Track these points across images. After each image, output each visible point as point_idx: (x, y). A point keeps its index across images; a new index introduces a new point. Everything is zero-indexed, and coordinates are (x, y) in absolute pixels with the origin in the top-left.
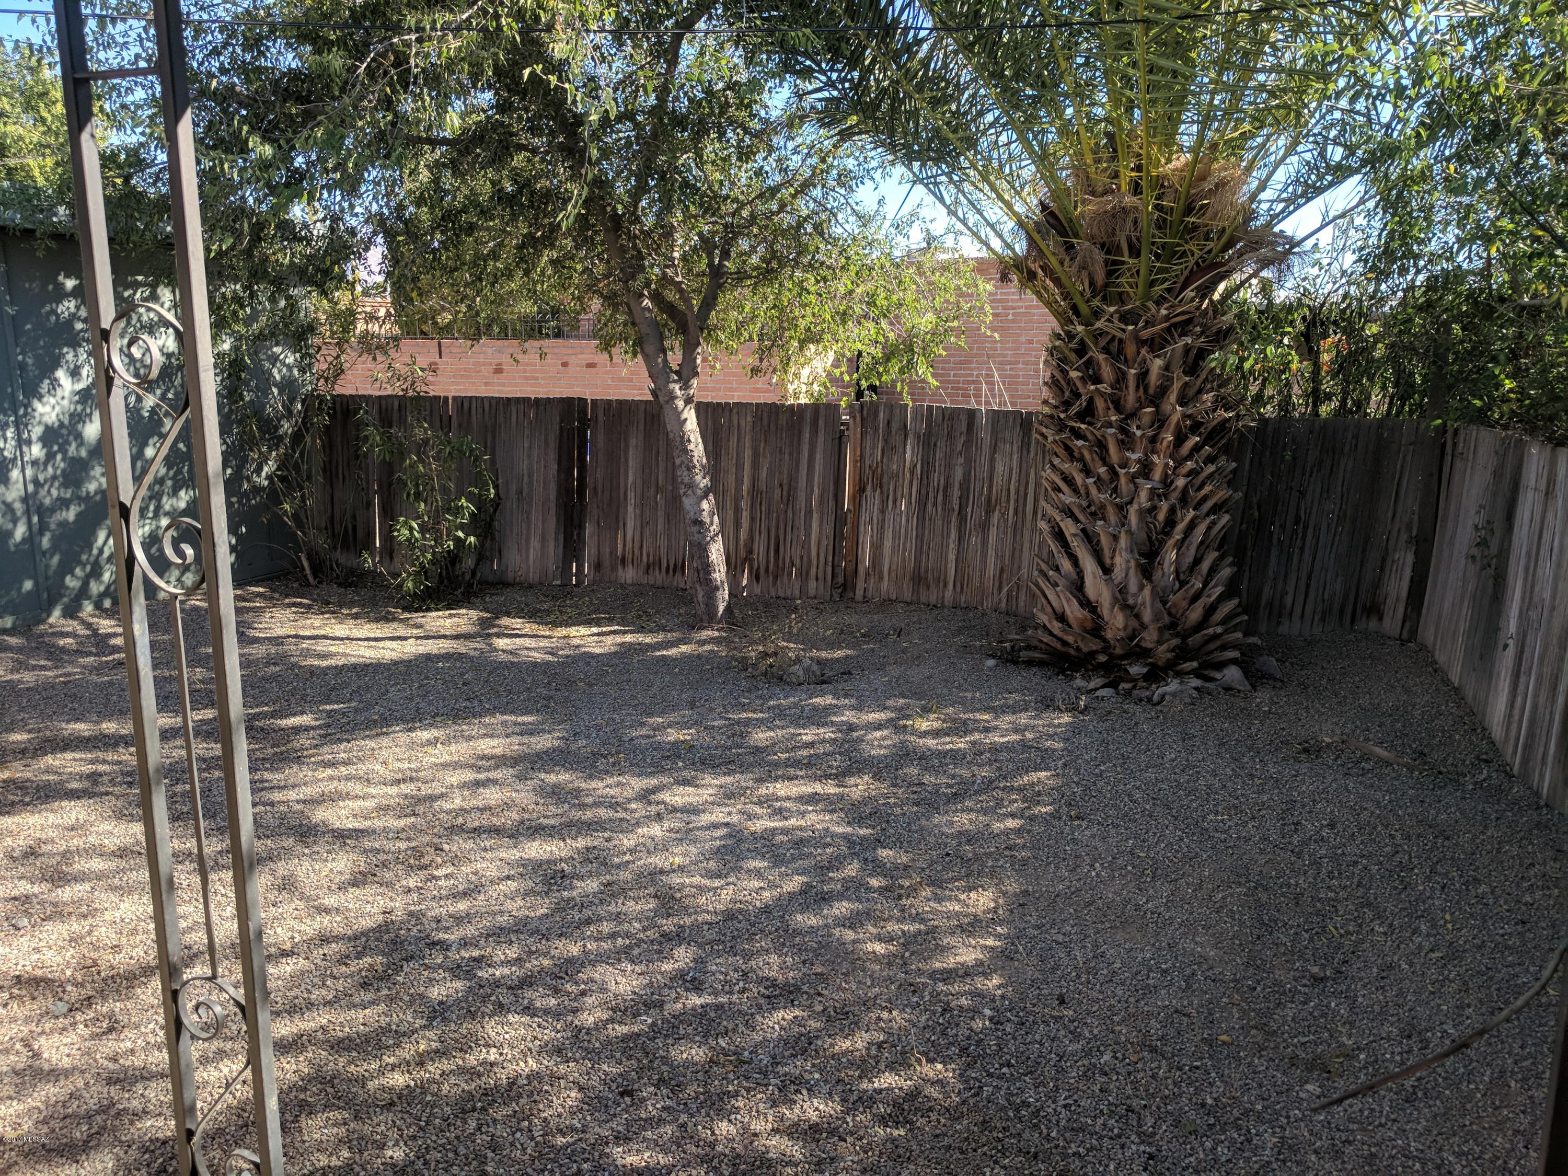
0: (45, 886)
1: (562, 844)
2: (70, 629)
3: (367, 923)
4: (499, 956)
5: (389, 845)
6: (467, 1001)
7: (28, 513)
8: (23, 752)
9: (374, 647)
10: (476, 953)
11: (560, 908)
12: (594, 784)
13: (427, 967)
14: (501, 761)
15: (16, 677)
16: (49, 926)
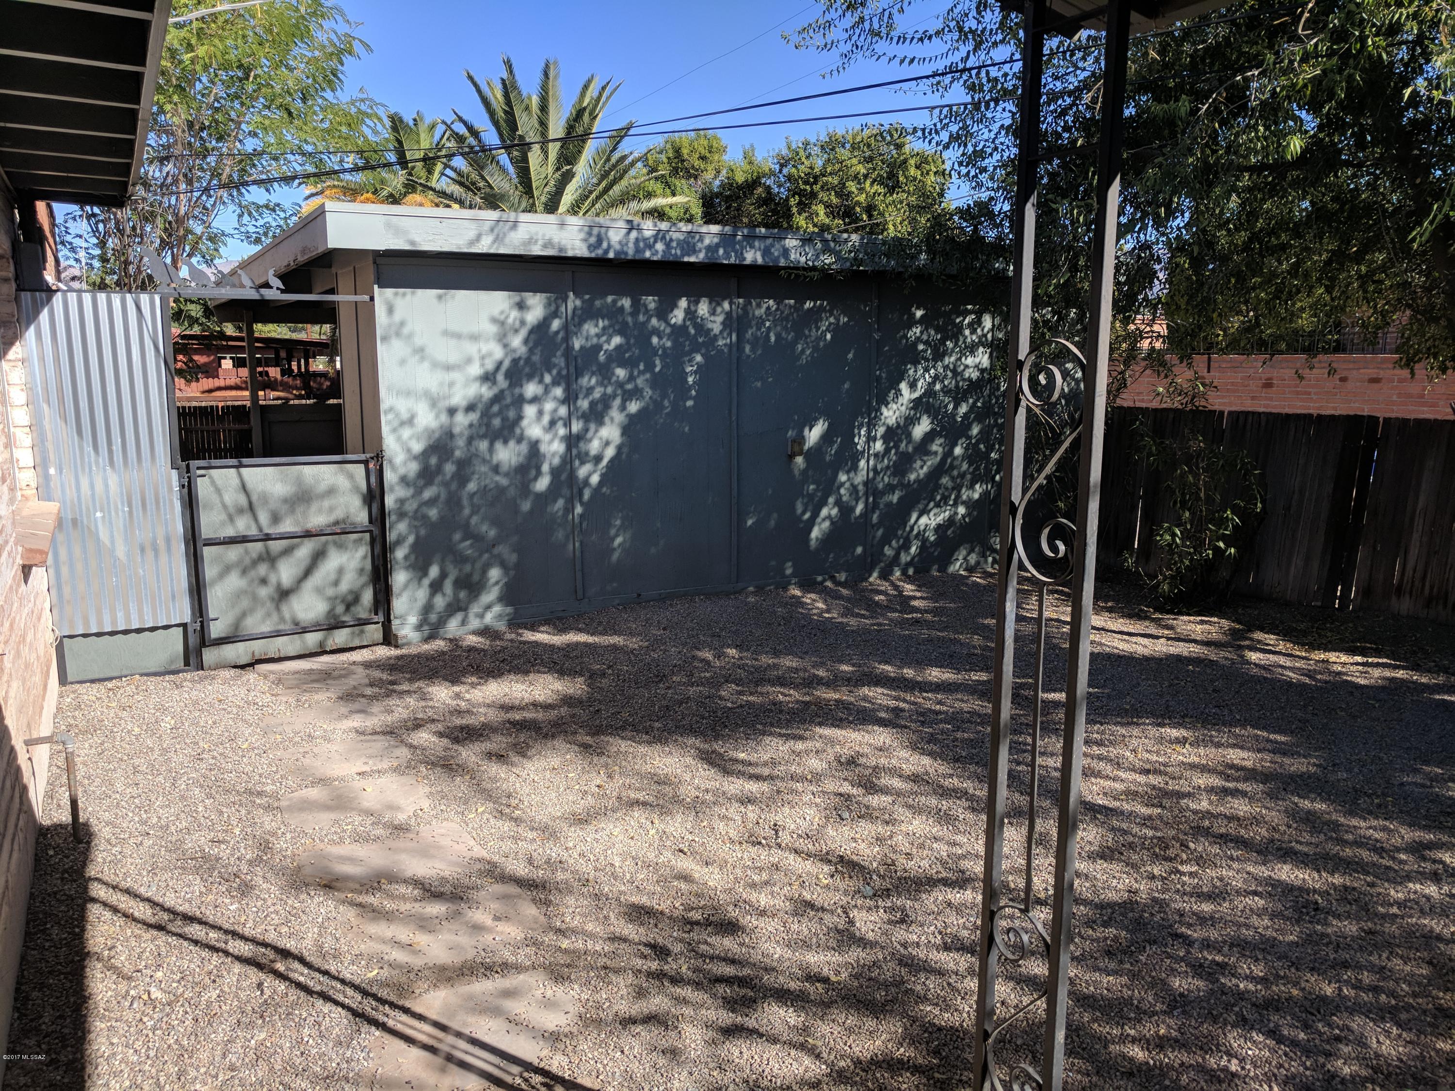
0: (861, 791)
1: (1316, 875)
2: (883, 588)
3: (1112, 896)
4: (1244, 968)
5: (1136, 829)
6: (1208, 1003)
7: (866, 494)
8: (849, 680)
9: (1127, 641)
10: (1219, 958)
11: (1310, 940)
12: (1354, 822)
13: (1169, 956)
14: (1251, 775)
15: (845, 620)
16: (863, 823)
